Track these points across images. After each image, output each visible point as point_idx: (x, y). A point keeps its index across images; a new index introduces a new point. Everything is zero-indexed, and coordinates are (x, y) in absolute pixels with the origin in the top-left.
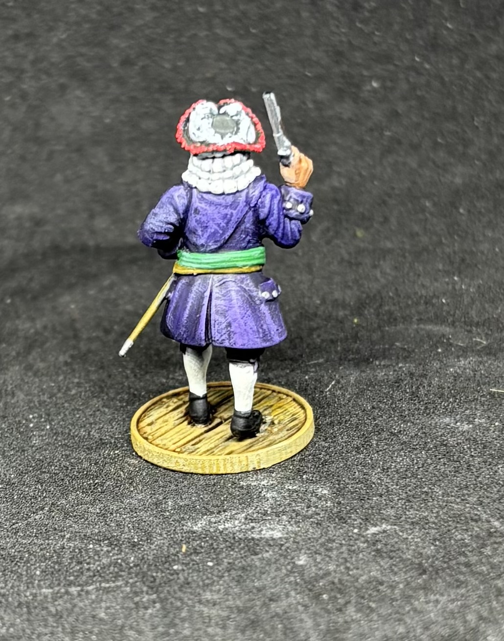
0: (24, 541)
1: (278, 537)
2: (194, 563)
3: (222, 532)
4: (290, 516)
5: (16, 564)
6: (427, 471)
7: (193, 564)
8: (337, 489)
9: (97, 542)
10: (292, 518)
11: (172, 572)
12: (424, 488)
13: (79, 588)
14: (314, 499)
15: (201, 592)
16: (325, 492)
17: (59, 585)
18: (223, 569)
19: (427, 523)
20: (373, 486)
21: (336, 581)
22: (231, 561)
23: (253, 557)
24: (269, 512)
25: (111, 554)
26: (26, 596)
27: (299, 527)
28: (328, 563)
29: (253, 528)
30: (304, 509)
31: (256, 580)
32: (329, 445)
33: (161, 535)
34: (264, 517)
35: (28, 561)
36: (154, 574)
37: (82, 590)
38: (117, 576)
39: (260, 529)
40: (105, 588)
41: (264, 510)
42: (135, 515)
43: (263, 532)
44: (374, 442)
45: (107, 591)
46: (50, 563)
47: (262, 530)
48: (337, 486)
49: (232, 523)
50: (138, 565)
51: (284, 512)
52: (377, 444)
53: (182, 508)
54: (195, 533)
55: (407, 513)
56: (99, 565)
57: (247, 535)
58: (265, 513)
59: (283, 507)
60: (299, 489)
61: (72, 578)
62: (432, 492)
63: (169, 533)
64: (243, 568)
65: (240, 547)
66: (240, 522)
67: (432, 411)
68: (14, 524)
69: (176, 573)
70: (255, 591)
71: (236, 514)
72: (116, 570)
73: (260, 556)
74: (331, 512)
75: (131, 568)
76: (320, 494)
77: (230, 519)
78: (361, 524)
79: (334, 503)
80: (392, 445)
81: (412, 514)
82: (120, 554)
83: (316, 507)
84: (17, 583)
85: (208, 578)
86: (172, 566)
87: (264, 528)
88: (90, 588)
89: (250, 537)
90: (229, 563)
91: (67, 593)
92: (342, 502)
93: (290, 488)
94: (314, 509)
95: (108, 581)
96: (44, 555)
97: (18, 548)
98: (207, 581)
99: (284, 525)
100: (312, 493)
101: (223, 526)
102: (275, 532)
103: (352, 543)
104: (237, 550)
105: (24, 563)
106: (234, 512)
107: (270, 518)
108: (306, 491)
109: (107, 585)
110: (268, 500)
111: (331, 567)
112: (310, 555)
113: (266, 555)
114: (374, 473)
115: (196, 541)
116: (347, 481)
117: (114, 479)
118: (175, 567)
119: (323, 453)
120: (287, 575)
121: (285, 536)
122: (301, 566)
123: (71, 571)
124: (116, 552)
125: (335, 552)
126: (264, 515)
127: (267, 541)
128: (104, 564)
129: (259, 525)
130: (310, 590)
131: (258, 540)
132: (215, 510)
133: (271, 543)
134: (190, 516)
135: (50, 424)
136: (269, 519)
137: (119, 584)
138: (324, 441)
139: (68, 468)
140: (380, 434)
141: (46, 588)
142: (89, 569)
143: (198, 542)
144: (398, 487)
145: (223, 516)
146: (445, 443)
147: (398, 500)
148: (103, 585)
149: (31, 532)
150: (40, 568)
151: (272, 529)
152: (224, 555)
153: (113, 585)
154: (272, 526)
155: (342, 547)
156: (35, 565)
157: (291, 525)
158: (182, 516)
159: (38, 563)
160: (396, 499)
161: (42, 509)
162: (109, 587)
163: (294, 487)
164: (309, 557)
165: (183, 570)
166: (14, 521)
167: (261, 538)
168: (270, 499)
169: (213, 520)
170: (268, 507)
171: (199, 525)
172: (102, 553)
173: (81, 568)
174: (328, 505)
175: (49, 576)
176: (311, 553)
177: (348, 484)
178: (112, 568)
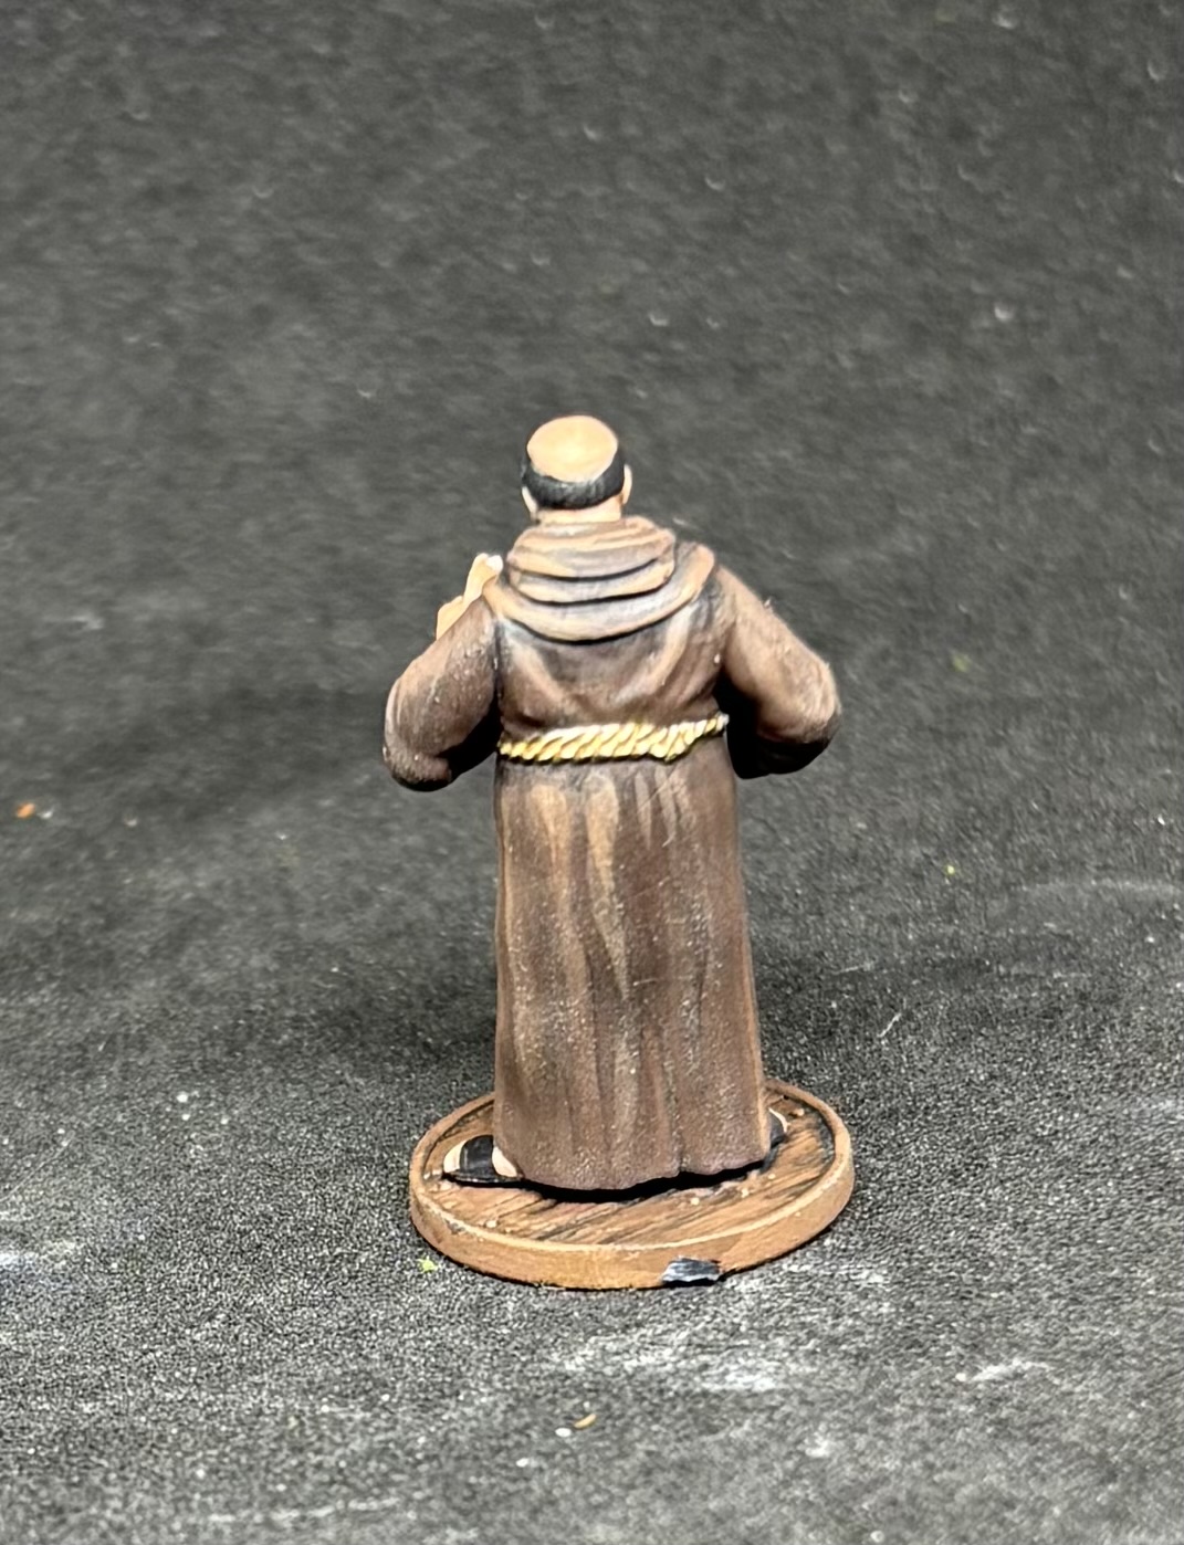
0: (169, 1396)
1: (763, 1390)
2: (567, 1452)
3: (633, 1375)
4: (792, 1339)
5: (150, 1452)
6: (1118, 1229)
7: (564, 1457)
8: (904, 1273)
9: (339, 1399)
10: (797, 1342)
11: (513, 1474)
12: (1112, 1269)
13: (295, 1514)
14: (850, 1297)
15: (582, 1523)
16: (877, 1278)
17: (249, 1505)
18: (633, 1468)
19: (1118, 1356)
20: (991, 1264)
21: (902, 1497)
22: (653, 1448)
23: (705, 1438)
24: (743, 1329)
25: (371, 1430)
26: (172, 1532)
27: (813, 1364)
28: (882, 1453)
29: (706, 1366)
30: (825, 1321)
31: (711, 1497)
32: (887, 1166)
33: (489, 1382)
34: (732, 1342)
35: (177, 1445)
36: (473, 1480)
37: (303, 1519)
38: (384, 1484)
39: (721, 1369)
40: (357, 1512)
41: (733, 1323)
42: (427, 1334)
43: (730, 1378)
44: (995, 1159)
45: (361, 1519)
46: (228, 1449)
47: (726, 1372)
48: (905, 1264)
49: (656, 1354)
50: (436, 1457)
51: (778, 1329)
52: (1000, 1163)
53: (540, 1319)
54: (567, 1377)
55: (1073, 1330)
56: (343, 1457)
57: (691, 1385)
58: (735, 1332)
59: (777, 1316)
60: (815, 1271)
61: (281, 1487)
62: (1132, 1280)
63: (508, 1379)
64: (682, 1467)
65: (674, 1413)
66: (675, 1353)
67: (1131, 1083)
68: (145, 1354)
69: (523, 1475)
70: (708, 1520)
71: (664, 1333)
72: (384, 1467)
73: (721, 1435)
74: (890, 1328)
75: (419, 1462)
76: (864, 1285)
77: (652, 1344)
78: (961, 1357)
79: (897, 1306)
80: (1036, 1165)
81: (1081, 1334)
82: (393, 1429)
83: (856, 1316)
84: (149, 1500)
85: (598, 1490)
86: (515, 1460)
87: (733, 1367)
88: (321, 1513)
89: (698, 1390)
90: (649, 1453)
91: (269, 1524)
92: (918, 1303)
93: (794, 1268)
94: (850, 1322)
95: (363, 1495)
96: (213, 1431)
97: (155, 1413)
98: (597, 1499)
99: (779, 1361)
100: (846, 1282)
101: (634, 1363)
102: (759, 1375)
103: (939, 1402)
104: (667, 1421)
105: (168, 1449)
106: (660, 1328)
107: (745, 1342)
108: (832, 1276)
109: (362, 1506)
110: (740, 1299)
111: (890, 1464)
112: (840, 1434)
113: (736, 1434)
114: (992, 1234)
115: (572, 1398)
116: (929, 1253)
117: (379, 1246)
118: (522, 1463)
119: (872, 1185)
120: (785, 1484)
121: (782, 1386)
122: (819, 1460)
123: (278, 1470)
124: (384, 1424)
125: (899, 1426)
126: (732, 1335)
127: (738, 1398)
128: (353, 1452)
129: (718, 1359)
130: (840, 1521)
131: (716, 1396)
132: (616, 1322)
133: (746, 1403)
134: (559, 1337)
135: (229, 1112)
136: (743, 1346)
137: (389, 1502)
138: (873, 1155)
139: (270, 1218)
140: (1007, 1138)
141: (220, 1512)
142: (319, 1467)
143: (577, 1401)
144: (1050, 1267)
145: (634, 1337)
146: (1162, 1160)
147: (1051, 1298)
148: (353, 1505)
149: (184, 1374)
150: (205, 1463)
151: (751, 1370)
152: (637, 1433)
153: (374, 1505)
154: (750, 1363)
155: (916, 1413)
156: (193, 1454)
157: (796, 1360)
158: (538, 1337)
159: (201, 1449)
160: (1046, 1295)
161: (211, 1318)
162: (366, 1512)
163: (804, 1268)
164: (837, 1439)
165: (541, 1470)
166: (145, 1346)
167: (724, 1391)
168: (747, 1297)
169: (611, 1347)
170: (741, 1315)
171: (579, 1360)
172: (351, 1425)
173: (301, 1464)
174: (884, 1310)
175: (226, 1482)
176: (840, 1430)
177: (931, 1259)
178: (373, 1464)
